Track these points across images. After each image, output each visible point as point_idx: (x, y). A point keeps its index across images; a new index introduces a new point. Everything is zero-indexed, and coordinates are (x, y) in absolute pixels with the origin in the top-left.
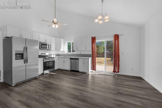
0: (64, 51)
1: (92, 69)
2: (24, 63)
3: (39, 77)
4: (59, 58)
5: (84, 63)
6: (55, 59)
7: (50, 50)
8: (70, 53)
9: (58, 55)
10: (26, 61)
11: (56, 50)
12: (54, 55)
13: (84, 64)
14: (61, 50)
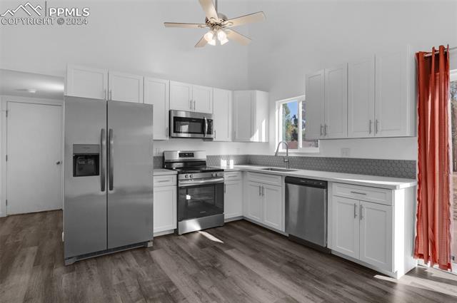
0: (267, 143)
1: (421, 256)
2: (103, 190)
3: (156, 246)
4: (243, 172)
5: (358, 213)
6: (226, 178)
7: (211, 139)
8: (292, 153)
9: (247, 160)
10: (108, 183)
11: (234, 140)
12: (228, 158)
13: (361, 217)
14: (255, 138)
